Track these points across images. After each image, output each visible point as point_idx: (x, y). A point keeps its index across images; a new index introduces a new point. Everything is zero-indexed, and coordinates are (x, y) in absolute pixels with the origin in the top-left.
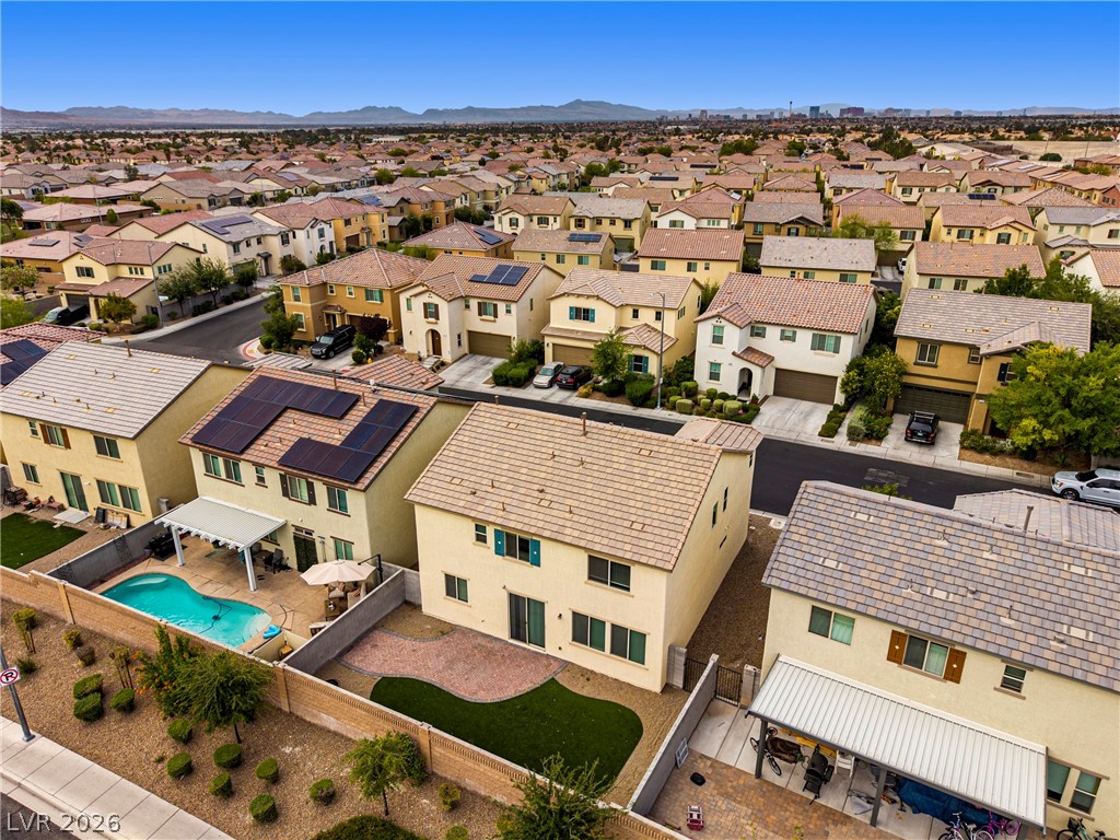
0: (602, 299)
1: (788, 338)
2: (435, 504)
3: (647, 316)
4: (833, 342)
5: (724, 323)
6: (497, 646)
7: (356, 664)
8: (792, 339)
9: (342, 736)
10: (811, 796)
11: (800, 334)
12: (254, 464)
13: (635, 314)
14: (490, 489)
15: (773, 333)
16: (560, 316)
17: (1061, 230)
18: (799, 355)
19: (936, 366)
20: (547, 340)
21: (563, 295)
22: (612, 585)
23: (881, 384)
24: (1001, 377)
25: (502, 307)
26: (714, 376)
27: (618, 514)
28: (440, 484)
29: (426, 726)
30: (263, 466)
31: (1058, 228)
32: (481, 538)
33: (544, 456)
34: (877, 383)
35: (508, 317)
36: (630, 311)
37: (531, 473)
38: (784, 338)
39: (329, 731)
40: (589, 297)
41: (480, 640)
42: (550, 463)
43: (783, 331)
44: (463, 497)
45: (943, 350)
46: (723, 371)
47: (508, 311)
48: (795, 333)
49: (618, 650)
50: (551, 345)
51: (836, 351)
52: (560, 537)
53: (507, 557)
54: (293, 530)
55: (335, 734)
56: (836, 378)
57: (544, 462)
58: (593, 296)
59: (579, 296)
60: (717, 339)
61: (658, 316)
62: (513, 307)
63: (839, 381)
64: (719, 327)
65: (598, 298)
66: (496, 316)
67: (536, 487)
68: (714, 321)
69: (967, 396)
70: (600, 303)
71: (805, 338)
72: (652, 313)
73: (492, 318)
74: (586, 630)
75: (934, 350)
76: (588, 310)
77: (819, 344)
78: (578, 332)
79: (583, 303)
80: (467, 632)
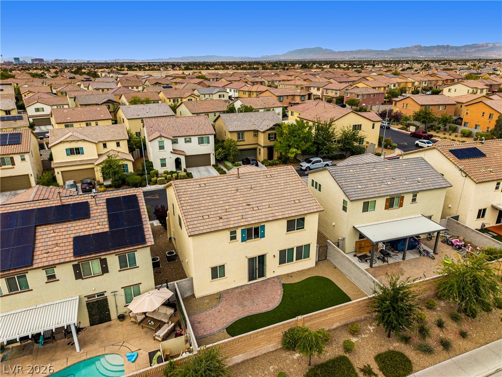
0: (87, 141)
1: (188, 142)
2: (208, 231)
3: (112, 146)
4: (206, 139)
5: (163, 139)
6: (247, 288)
7: (205, 334)
8: (190, 141)
9: (247, 360)
10: (386, 263)
11: (193, 138)
12: (43, 268)
13: (105, 146)
14: (226, 214)
15: (181, 141)
16: (60, 156)
17: (205, 96)
18: (194, 148)
19: (244, 141)
20: (56, 170)
21: (61, 142)
22: (297, 229)
23: (233, 151)
24: (269, 139)
25: (17, 158)
26: (163, 165)
27: (286, 200)
28: (199, 222)
29: (300, 317)
30: (54, 266)
31: (203, 96)
32: (233, 238)
33: (233, 192)
34: (231, 151)
35: (24, 162)
36: (101, 145)
37: (235, 200)
38: (186, 142)
39: (238, 364)
40: (78, 141)
41: (237, 291)
42: (238, 193)
43: (185, 139)
44: (218, 222)
45: (245, 134)
46: (167, 162)
47: (23, 159)
48: (190, 139)
49: (299, 257)
50: (60, 173)
51: (208, 143)
52: (277, 218)
53: (247, 241)
54: (86, 299)
55: (243, 362)
56: (210, 154)
57: (236, 194)
58: (81, 140)
59: (71, 141)
60: (162, 147)
61: (118, 145)
62: (27, 156)
63: (212, 155)
64: (161, 141)
65: (84, 140)
66: (13, 164)
67: (245, 204)
68: (158, 139)
69: (255, 149)
70: (86, 143)
71: (195, 140)
72: (115, 144)
73: (11, 166)
74: (285, 257)
75: (242, 134)
76: (78, 148)
77: (201, 141)
78: (76, 161)
79: (74, 145)
80: (227, 292)
